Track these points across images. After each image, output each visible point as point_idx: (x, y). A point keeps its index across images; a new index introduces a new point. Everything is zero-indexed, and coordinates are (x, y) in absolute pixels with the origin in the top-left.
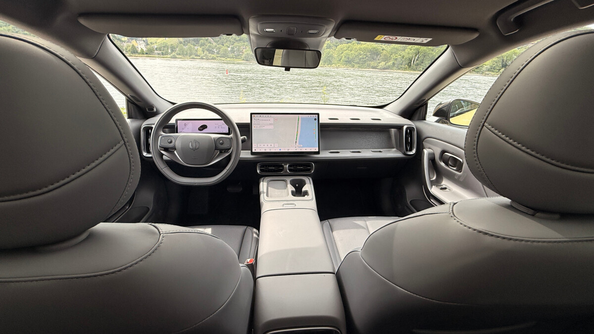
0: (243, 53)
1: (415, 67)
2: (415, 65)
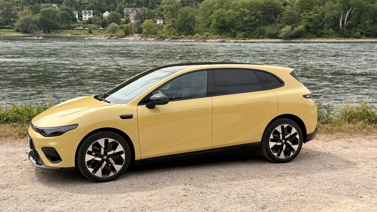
0: (16, 17)
1: (346, 31)
2: (347, 27)
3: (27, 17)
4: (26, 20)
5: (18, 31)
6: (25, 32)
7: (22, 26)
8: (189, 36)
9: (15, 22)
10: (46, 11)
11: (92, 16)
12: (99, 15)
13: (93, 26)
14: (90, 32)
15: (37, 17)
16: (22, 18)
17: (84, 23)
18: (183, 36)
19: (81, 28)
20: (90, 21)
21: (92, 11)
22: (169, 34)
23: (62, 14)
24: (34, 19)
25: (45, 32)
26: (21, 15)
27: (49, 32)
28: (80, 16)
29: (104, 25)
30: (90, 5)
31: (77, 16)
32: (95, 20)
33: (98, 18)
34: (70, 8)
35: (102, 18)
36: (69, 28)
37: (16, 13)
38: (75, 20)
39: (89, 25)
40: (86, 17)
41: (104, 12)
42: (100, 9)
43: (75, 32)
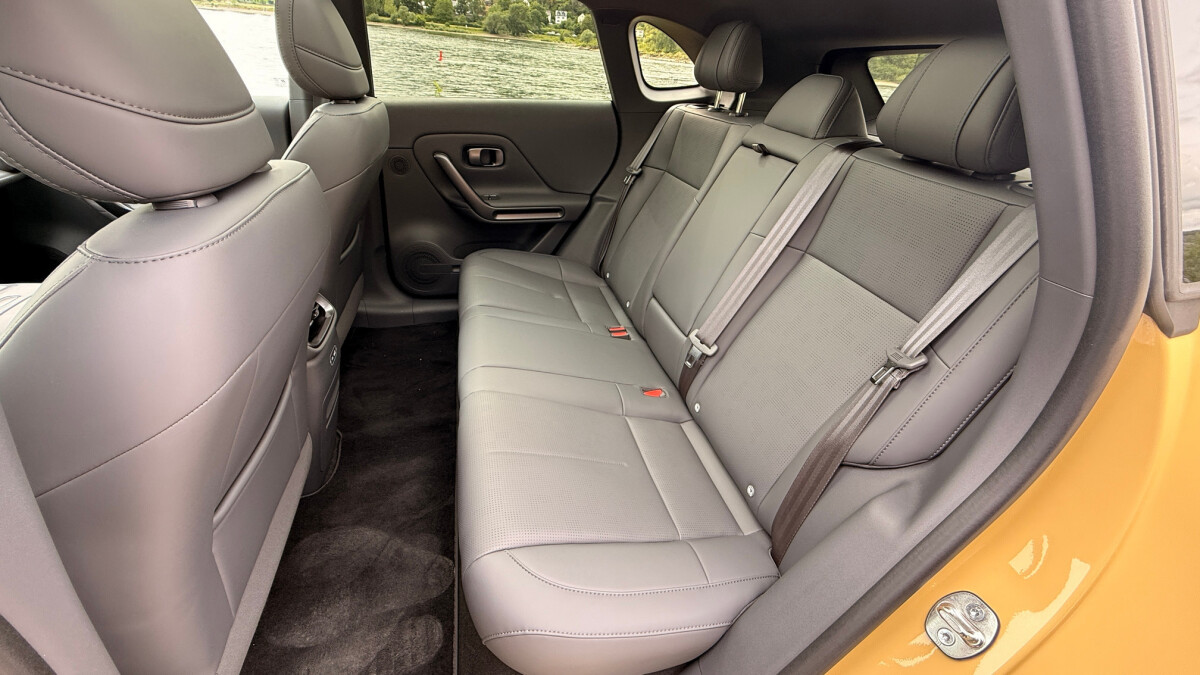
0: (485, 14)
3: (495, 13)
4: (494, 18)
5: (485, 30)
6: (493, 33)
7: (490, 24)
8: (670, 54)
9: (483, 19)
10: (517, 8)
11: (565, 19)
12: (573, 19)
13: (566, 31)
14: (562, 40)
15: (506, 15)
16: (490, 14)
17: (556, 28)
18: (662, 53)
19: (553, 33)
20: (563, 26)
21: (566, 13)
22: (648, 50)
23: (533, 13)
24: (502, 16)
25: (513, 35)
26: (490, 10)
27: (518, 35)
28: (553, 18)
29: (578, 31)
30: (564, 5)
31: (549, 18)
32: (569, 24)
33: (572, 22)
34: (541, 6)
35: (576, 22)
36: (540, 32)
37: (484, 8)
38: (547, 23)
39: (562, 30)
40: (560, 19)
41: (579, 14)
42: (575, 11)
43: (546, 37)
